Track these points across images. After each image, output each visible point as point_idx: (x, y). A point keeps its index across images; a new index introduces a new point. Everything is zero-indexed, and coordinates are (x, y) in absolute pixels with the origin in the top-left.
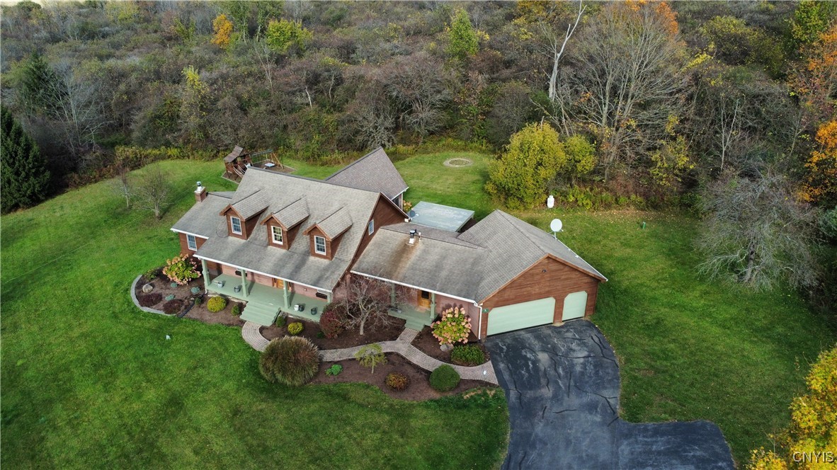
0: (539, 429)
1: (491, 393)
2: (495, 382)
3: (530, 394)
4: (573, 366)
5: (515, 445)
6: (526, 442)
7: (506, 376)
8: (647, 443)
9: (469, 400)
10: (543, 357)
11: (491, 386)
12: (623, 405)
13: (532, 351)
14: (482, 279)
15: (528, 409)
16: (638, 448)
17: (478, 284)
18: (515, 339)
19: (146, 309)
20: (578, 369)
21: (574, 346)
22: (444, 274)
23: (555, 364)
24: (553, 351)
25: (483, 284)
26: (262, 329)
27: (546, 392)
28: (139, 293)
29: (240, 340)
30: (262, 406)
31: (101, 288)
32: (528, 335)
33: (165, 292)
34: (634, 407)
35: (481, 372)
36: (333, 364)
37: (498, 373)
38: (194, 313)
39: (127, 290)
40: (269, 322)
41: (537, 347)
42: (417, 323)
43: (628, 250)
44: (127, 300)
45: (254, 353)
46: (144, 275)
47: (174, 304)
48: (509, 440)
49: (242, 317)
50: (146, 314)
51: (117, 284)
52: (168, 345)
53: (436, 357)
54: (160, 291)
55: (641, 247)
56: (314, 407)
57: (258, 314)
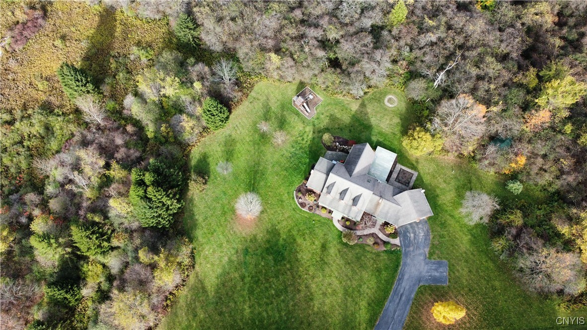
0: (409, 261)
1: (398, 249)
2: (399, 245)
3: (407, 249)
4: (419, 239)
5: (403, 265)
6: (405, 264)
7: (402, 243)
8: (431, 266)
9: (394, 251)
10: (412, 235)
11: (397, 246)
12: (429, 254)
13: (409, 233)
14: (399, 219)
15: (406, 254)
16: (429, 268)
17: (398, 220)
18: (405, 228)
19: (303, 209)
20: (420, 240)
21: (420, 231)
22: (389, 215)
23: (415, 238)
24: (415, 233)
26: (338, 221)
27: (411, 249)
28: (298, 201)
29: (334, 225)
30: (345, 250)
31: (284, 194)
32: (409, 226)
33: (306, 202)
34: (431, 254)
35: (396, 241)
36: (360, 237)
37: (400, 241)
38: (318, 212)
39: (293, 198)
40: (340, 219)
41: (411, 232)
42: (380, 222)
43: (445, 185)
44: (295, 203)
45: (339, 231)
46: (296, 191)
47: (311, 208)
48: (401, 263)
49: (332, 216)
50: (304, 211)
51: (288, 193)
52: (314, 224)
53: (385, 235)
54: (304, 201)
55: (449, 184)
56: (357, 251)
57: (337, 216)
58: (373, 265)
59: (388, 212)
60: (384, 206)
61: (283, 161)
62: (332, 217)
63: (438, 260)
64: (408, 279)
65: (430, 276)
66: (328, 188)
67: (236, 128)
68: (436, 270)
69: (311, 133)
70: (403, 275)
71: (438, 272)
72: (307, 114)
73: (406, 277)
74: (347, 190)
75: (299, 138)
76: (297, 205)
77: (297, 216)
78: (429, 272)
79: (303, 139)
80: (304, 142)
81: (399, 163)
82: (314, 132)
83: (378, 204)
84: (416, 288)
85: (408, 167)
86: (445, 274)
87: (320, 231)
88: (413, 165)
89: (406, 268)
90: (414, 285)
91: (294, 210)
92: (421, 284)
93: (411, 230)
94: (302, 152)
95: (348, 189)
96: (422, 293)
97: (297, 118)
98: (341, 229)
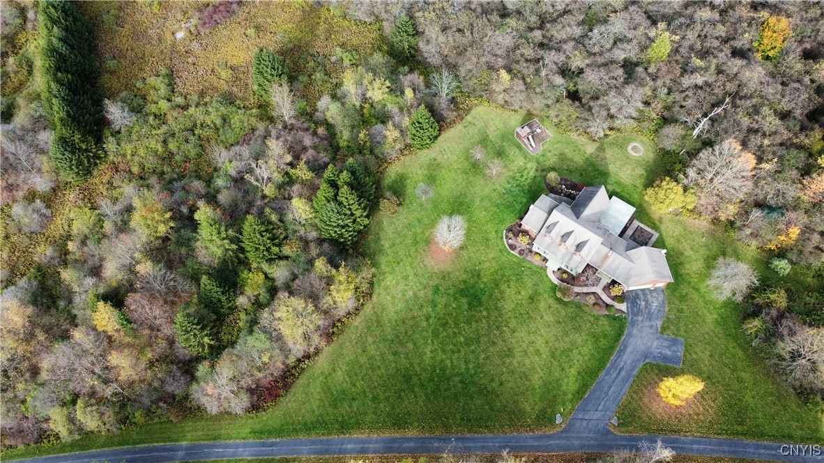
0: (635, 331)
1: (624, 315)
2: (626, 311)
3: (635, 318)
4: (651, 309)
5: (627, 335)
6: (630, 335)
7: (630, 310)
8: (662, 343)
9: (618, 317)
10: (643, 303)
11: (623, 312)
12: (661, 328)
13: (640, 300)
14: (631, 278)
15: (633, 323)
16: (659, 343)
17: (629, 279)
18: (636, 294)
19: (512, 252)
20: (652, 311)
21: (654, 300)
22: (618, 272)
23: (646, 307)
24: (647, 302)
25: (631, 280)
26: (554, 272)
27: (640, 318)
28: (507, 242)
29: (547, 276)
30: (557, 306)
31: (491, 232)
32: (640, 293)
33: (517, 244)
34: (664, 329)
35: (623, 307)
36: (578, 294)
37: (627, 308)
38: (529, 258)
39: (502, 238)
40: (556, 270)
41: (642, 299)
42: (606, 281)
43: (692, 253)
44: (503, 244)
45: (552, 283)
46: (506, 230)
47: (521, 252)
48: (625, 333)
49: (547, 265)
50: (513, 254)
51: (496, 231)
52: (523, 272)
53: (609, 297)
54: (515, 243)
55: (697, 252)
56: (572, 310)
57: (552, 266)
58: (590, 329)
59: (617, 268)
60: (614, 260)
61: (495, 196)
62: (547, 267)
63: (673, 337)
64: (631, 352)
65: (660, 353)
66: (548, 228)
67: (443, 152)
68: (668, 347)
69: (534, 170)
70: (626, 347)
71: (670, 350)
72: (531, 149)
73: (629, 349)
74: (572, 232)
75: (518, 174)
76: (505, 246)
77: (504, 259)
78: (659, 349)
79: (522, 176)
80: (523, 179)
81: (638, 219)
82: (536, 170)
83: (606, 257)
84: (641, 365)
85: (648, 226)
86: (679, 353)
87: (530, 280)
88: (654, 224)
89: (631, 340)
90: (639, 360)
91: (501, 251)
92: (647, 361)
93: (642, 297)
94: (519, 190)
96: (647, 371)
97: (518, 151)
98: (556, 281)
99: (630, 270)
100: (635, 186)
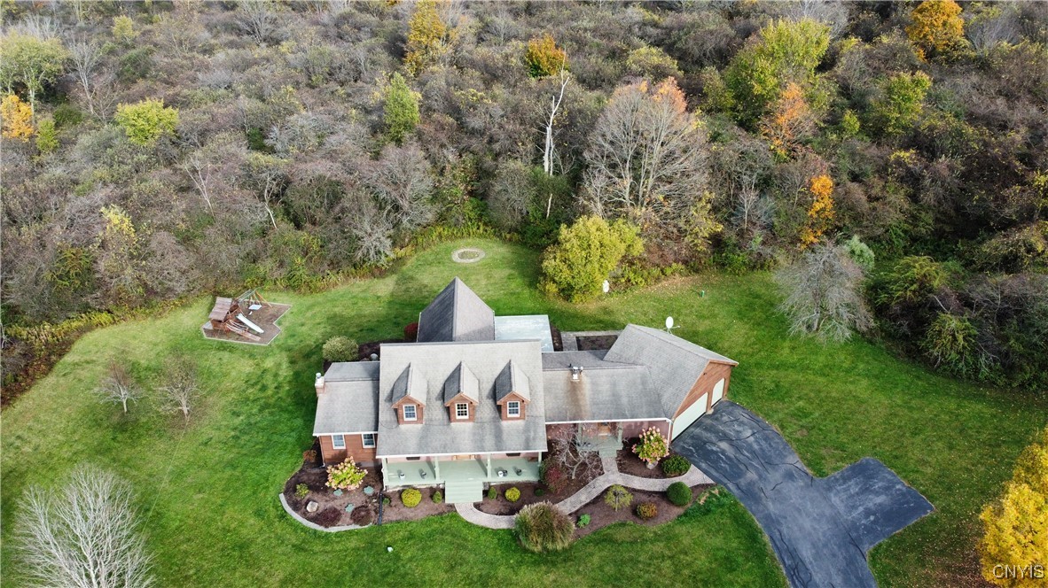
0: (772, 508)
1: (716, 492)
2: (711, 481)
3: (742, 482)
4: (750, 445)
5: (767, 526)
6: (772, 521)
7: (715, 474)
8: (846, 490)
10: (725, 446)
11: (704, 486)
12: (807, 465)
13: (714, 444)
14: (659, 396)
15: (752, 495)
16: (843, 496)
17: (659, 401)
18: (693, 436)
19: (333, 530)
20: (756, 447)
21: (737, 428)
22: (625, 400)
23: (738, 449)
24: (725, 437)
25: (664, 400)
26: (477, 506)
27: (751, 475)
28: (305, 514)
29: (468, 525)
30: (552, 577)
31: (242, 524)
32: (698, 431)
33: (336, 504)
34: (816, 464)
35: (694, 477)
36: (577, 515)
37: (705, 472)
38: (390, 514)
39: (283, 516)
40: (480, 499)
41: (713, 439)
42: (609, 451)
43: (707, 322)
44: (296, 527)
45: (495, 532)
46: (285, 493)
47: (359, 516)
48: (760, 525)
49: (448, 500)
50: (338, 535)
51: (258, 513)
52: (397, 557)
53: (650, 477)
54: (329, 505)
55: (715, 316)
56: (596, 559)
57: (464, 493)
58: (677, 572)
59: (615, 396)
60: (594, 384)
61: (215, 454)
62: (452, 506)
63: (846, 466)
64: (817, 556)
65: (868, 513)
66: (390, 398)
67: (18, 443)
68: (866, 490)
69: (284, 366)
70: (793, 554)
71: (877, 493)
72: (258, 339)
73: (806, 553)
75: (250, 390)
76: (304, 529)
77: (319, 562)
78: (854, 507)
79: (264, 388)
80: (270, 392)
81: (566, 330)
83: (574, 389)
84: (866, 565)
85: (592, 329)
86: (898, 487)
87: (430, 564)
88: (601, 322)
89: (785, 531)
90: (850, 562)
91: (298, 548)
92: (868, 549)
93: (706, 435)
94: (272, 414)
95: (458, 368)
96: (897, 574)
97: (226, 355)
98: (502, 523)
99: (644, 383)
100: (513, 294)
